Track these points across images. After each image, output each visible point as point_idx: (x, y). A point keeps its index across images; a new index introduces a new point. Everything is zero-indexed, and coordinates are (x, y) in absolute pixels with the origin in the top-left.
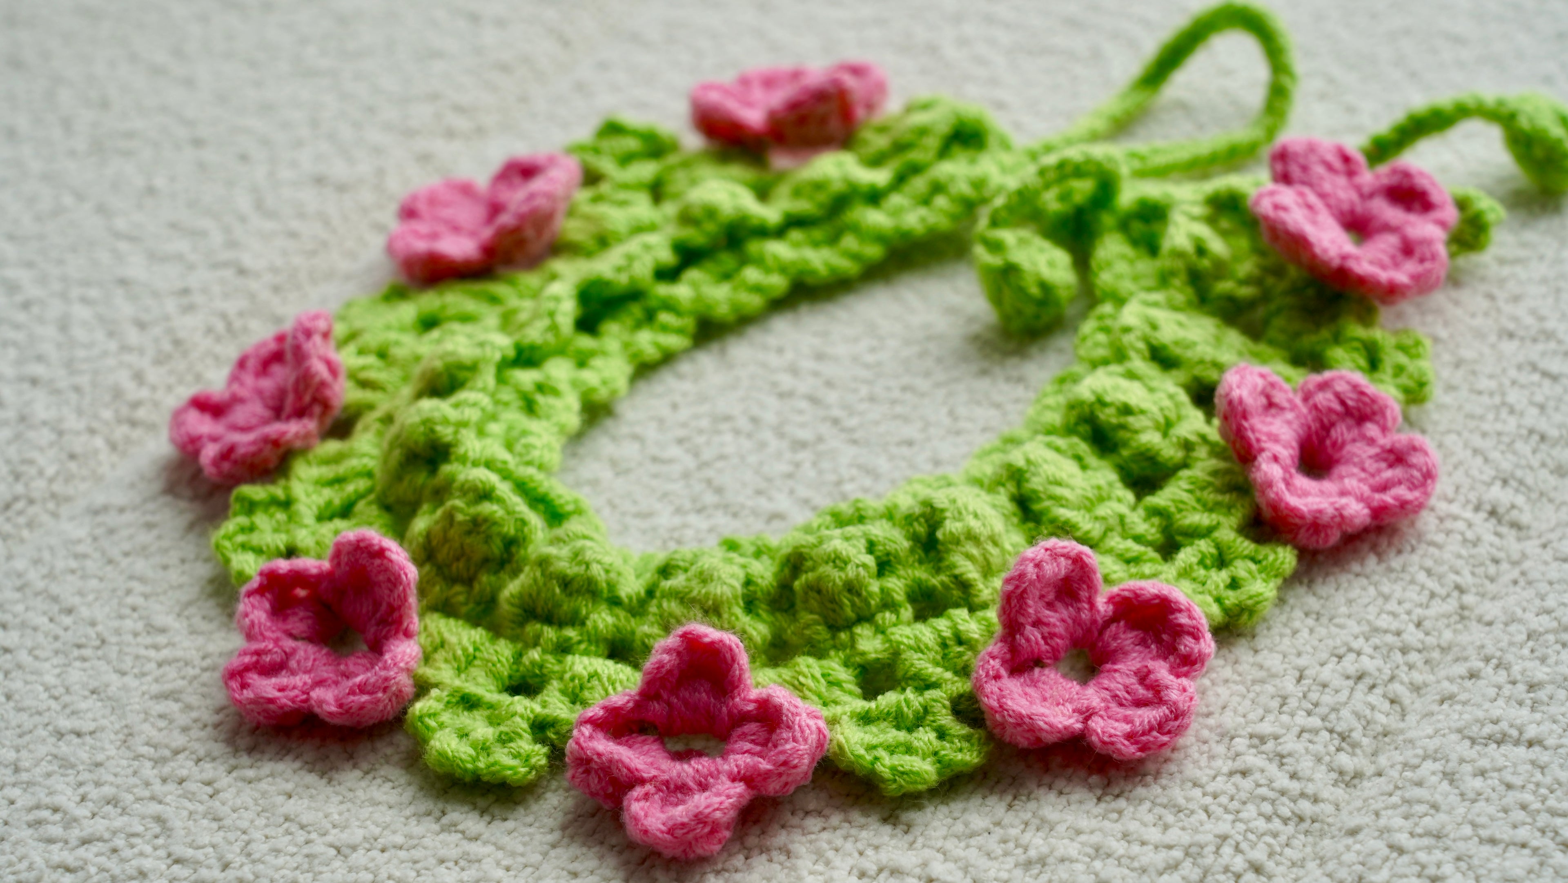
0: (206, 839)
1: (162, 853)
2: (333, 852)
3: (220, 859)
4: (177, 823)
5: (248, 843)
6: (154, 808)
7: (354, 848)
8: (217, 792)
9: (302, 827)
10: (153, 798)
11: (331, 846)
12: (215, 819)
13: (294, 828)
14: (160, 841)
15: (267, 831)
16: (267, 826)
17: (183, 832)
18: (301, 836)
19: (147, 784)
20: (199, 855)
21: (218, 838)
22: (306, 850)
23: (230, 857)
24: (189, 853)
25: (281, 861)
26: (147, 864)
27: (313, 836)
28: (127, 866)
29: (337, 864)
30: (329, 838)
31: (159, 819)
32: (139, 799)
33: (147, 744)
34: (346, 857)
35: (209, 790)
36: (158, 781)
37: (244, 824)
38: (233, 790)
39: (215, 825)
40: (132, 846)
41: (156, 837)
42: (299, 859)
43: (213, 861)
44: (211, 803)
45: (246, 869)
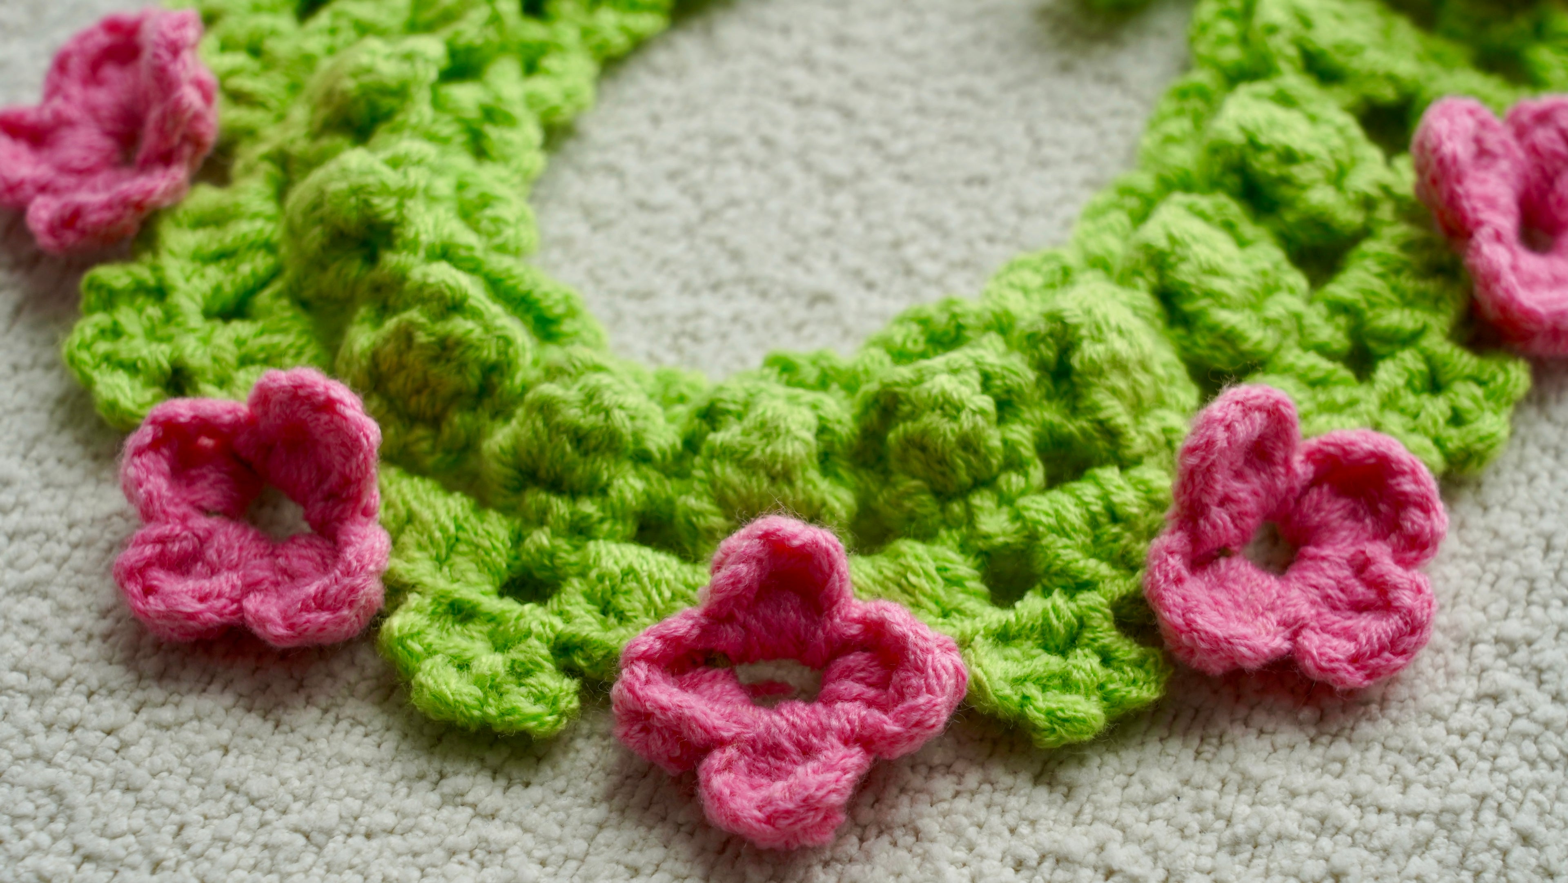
0: (121, 823)
1: (64, 845)
2: (301, 840)
3: (148, 853)
4: (78, 797)
5: (181, 827)
6: (42, 774)
7: (329, 834)
8: (124, 745)
9: (252, 801)
10: (36, 756)
11: (296, 830)
12: (127, 789)
13: (241, 802)
14: (59, 826)
15: (206, 807)
16: (203, 799)
17: (88, 812)
18: (253, 816)
19: (26, 734)
20: (117, 848)
21: (138, 822)
22: (262, 839)
23: (161, 851)
24: (103, 845)
25: (230, 857)
26: (49, 864)
27: (270, 815)
28: (20, 868)
29: (309, 858)
30: (293, 818)
31: (51, 791)
32: (17, 759)
33: (14, 668)
34: (320, 848)
35: (113, 741)
36: (40, 728)
37: (171, 797)
38: (146, 742)
39: (130, 799)
40: (22, 836)
41: (52, 819)
42: (255, 850)
43: (137, 858)
44: (119, 763)
45: (186, 869)
